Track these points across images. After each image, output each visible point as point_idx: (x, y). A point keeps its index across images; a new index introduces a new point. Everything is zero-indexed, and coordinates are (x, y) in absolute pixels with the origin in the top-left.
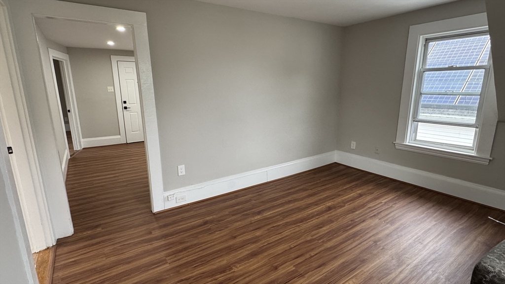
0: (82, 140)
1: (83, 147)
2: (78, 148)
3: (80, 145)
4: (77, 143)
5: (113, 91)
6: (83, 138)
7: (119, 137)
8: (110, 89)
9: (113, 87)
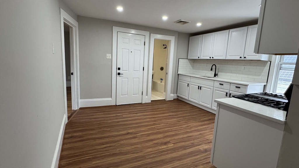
0: (80, 100)
1: (80, 107)
2: (75, 108)
3: (78, 105)
4: (75, 103)
5: (111, 58)
6: (80, 99)
7: (110, 99)
8: (109, 56)
9: (111, 55)
